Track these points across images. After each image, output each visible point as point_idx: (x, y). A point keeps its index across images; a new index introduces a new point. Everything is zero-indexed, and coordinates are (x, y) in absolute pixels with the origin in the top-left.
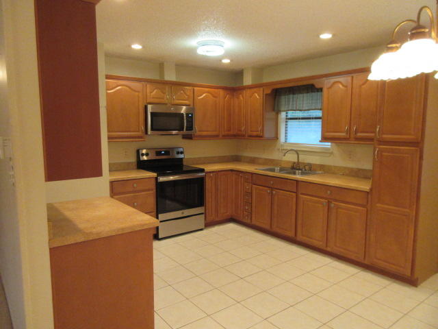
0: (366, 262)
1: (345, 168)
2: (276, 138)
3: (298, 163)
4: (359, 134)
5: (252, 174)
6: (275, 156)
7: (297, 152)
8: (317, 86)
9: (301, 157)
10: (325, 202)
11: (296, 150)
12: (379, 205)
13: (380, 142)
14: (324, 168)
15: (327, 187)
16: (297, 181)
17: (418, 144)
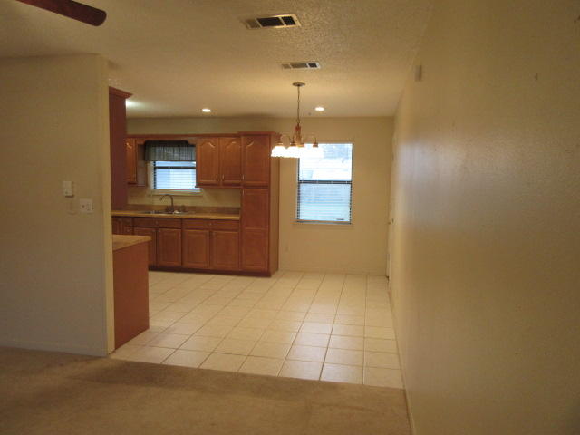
1: (213, 207)
2: (146, 184)
3: (173, 206)
4: (227, 181)
5: (133, 218)
6: (146, 201)
7: (171, 197)
8: (191, 143)
9: (174, 201)
10: (208, 232)
11: (171, 195)
12: (247, 228)
13: (245, 186)
14: (195, 209)
15: (208, 220)
16: (181, 219)
17: (267, 187)
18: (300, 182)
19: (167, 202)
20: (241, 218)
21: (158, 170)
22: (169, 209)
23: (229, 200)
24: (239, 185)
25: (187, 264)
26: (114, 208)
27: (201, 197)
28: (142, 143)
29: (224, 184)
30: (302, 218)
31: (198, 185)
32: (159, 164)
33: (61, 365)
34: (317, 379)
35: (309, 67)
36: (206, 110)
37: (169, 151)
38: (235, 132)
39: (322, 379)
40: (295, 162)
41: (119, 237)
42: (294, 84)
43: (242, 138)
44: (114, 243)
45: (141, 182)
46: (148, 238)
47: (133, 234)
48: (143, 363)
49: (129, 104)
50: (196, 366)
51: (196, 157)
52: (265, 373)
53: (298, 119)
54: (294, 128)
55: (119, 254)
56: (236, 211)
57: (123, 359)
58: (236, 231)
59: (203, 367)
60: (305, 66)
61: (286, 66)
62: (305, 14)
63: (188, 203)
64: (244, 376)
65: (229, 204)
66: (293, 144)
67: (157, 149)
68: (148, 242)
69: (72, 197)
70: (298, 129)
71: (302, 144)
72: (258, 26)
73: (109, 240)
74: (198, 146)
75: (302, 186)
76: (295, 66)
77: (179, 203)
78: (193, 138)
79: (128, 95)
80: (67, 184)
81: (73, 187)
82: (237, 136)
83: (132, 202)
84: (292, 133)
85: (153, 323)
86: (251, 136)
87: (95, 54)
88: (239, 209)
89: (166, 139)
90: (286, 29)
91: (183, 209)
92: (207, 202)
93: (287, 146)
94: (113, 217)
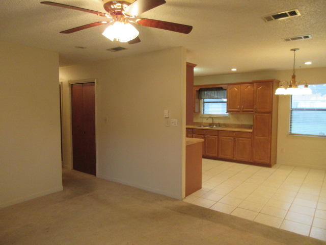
0: (252, 161)
1: (236, 124)
2: (199, 111)
3: (213, 123)
4: (244, 110)
5: (193, 129)
7: (212, 118)
8: (224, 88)
9: (214, 120)
10: (232, 138)
11: (212, 117)
12: (256, 137)
13: (256, 112)
14: (226, 125)
15: (234, 132)
16: (218, 131)
17: (270, 113)
18: (292, 110)
19: (210, 121)
20: (253, 131)
21: (205, 104)
22: (211, 125)
23: (246, 120)
24: (252, 111)
25: (221, 156)
26: (187, 124)
27: (229, 118)
28: (198, 89)
29: (243, 111)
30: (293, 132)
31: (228, 111)
32: (206, 100)
33: (161, 201)
34: (307, 235)
35: (303, 39)
36: (234, 70)
37: (212, 93)
38: (251, 81)
39: (310, 236)
40: (289, 98)
41: (189, 139)
42: (292, 50)
43: (255, 84)
44: (187, 142)
45: (197, 110)
46: (202, 140)
47: (192, 137)
48: (199, 207)
49: (195, 70)
50: (228, 213)
51: (227, 96)
52: (270, 225)
53: (294, 70)
54: (291, 77)
55: (189, 147)
56: (250, 127)
57: (189, 202)
58: (250, 138)
59: (232, 214)
60: (301, 38)
61: (287, 40)
62: (304, 8)
63: (221, 122)
64: (258, 224)
65: (246, 123)
66: (290, 86)
67: (206, 92)
68: (203, 142)
69: (168, 118)
70: (294, 77)
71: (296, 86)
72: (272, 20)
73: (184, 140)
74: (229, 90)
75: (294, 112)
76: (293, 39)
77: (216, 121)
78: (225, 86)
79: (195, 65)
80: (166, 112)
81: (168, 113)
82: (252, 83)
83: (195, 121)
84: (290, 79)
85: (204, 186)
86: (260, 83)
87: (181, 47)
88: (252, 126)
89: (211, 87)
90: (290, 19)
91: (219, 125)
92: (232, 121)
93: (286, 88)
94: (186, 129)
